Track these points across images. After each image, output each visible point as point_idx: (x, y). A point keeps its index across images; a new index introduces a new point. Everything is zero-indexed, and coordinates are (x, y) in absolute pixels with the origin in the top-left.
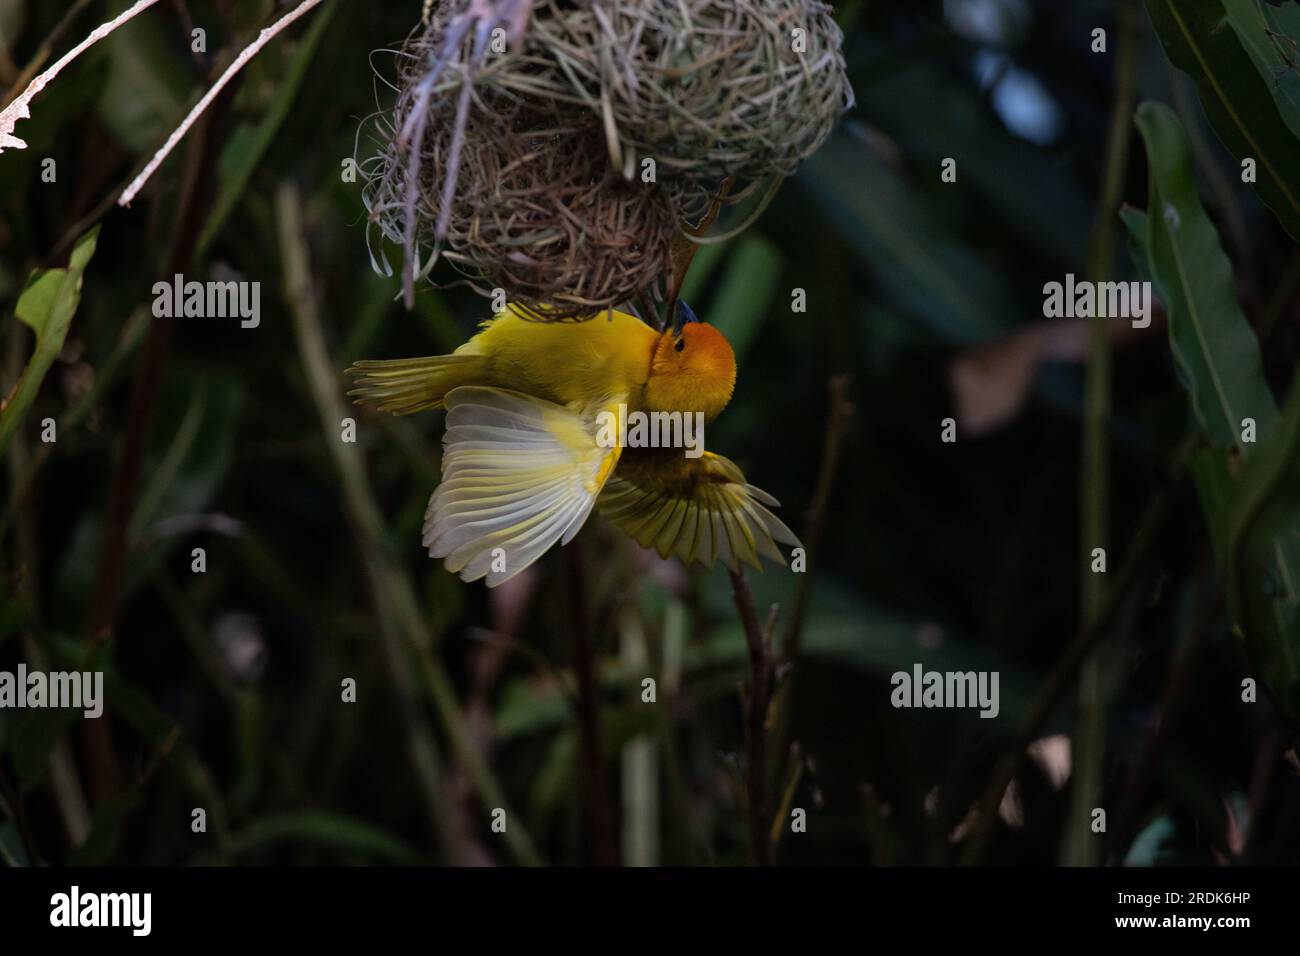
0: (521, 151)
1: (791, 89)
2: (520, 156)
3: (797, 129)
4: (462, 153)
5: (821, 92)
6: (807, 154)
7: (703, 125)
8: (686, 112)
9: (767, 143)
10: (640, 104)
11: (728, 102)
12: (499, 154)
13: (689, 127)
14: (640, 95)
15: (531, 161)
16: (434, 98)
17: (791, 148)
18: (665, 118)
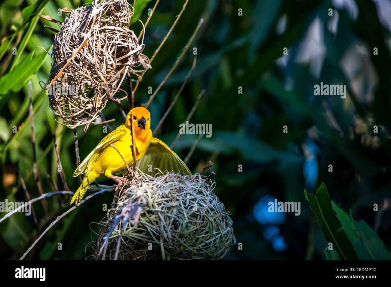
0: (136, 256)
1: (217, 239)
2: (136, 257)
3: (219, 250)
4: (118, 256)
5: (226, 239)
6: (222, 257)
7: (191, 249)
8: (186, 245)
9: (210, 254)
10: (172, 243)
11: (198, 242)
12: (130, 257)
13: (187, 249)
14: (172, 240)
15: (139, 258)
16: (110, 240)
17: (217, 255)
18: (179, 247)
